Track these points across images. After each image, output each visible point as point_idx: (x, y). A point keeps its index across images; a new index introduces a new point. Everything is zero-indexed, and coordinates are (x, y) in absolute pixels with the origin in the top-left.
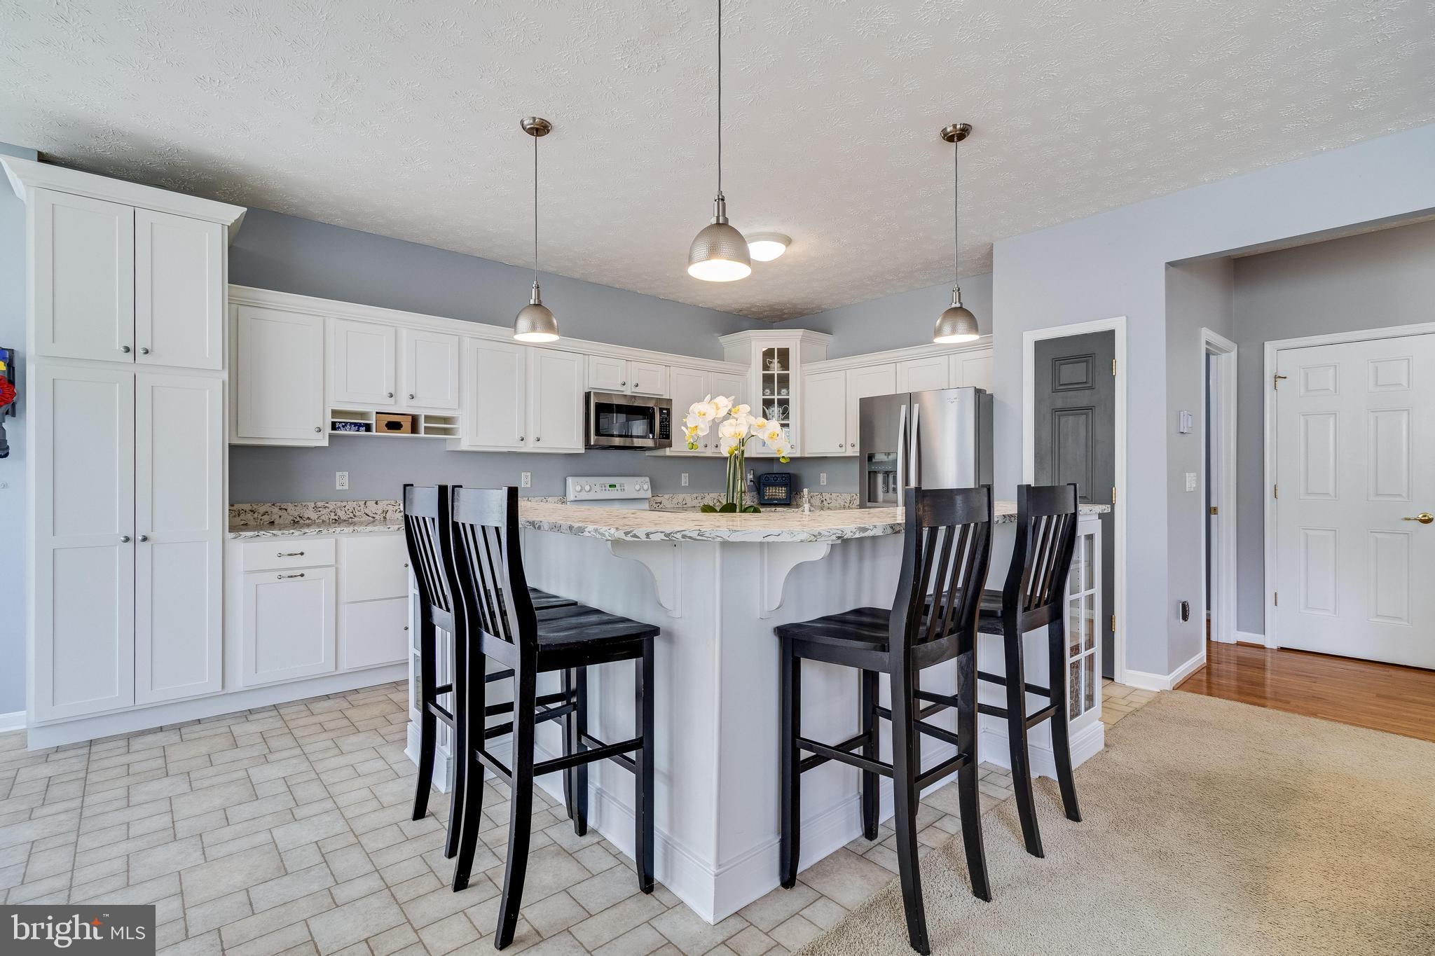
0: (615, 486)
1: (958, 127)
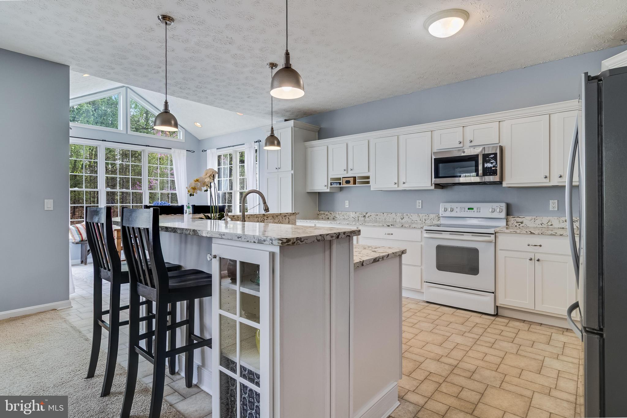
0: (473, 209)
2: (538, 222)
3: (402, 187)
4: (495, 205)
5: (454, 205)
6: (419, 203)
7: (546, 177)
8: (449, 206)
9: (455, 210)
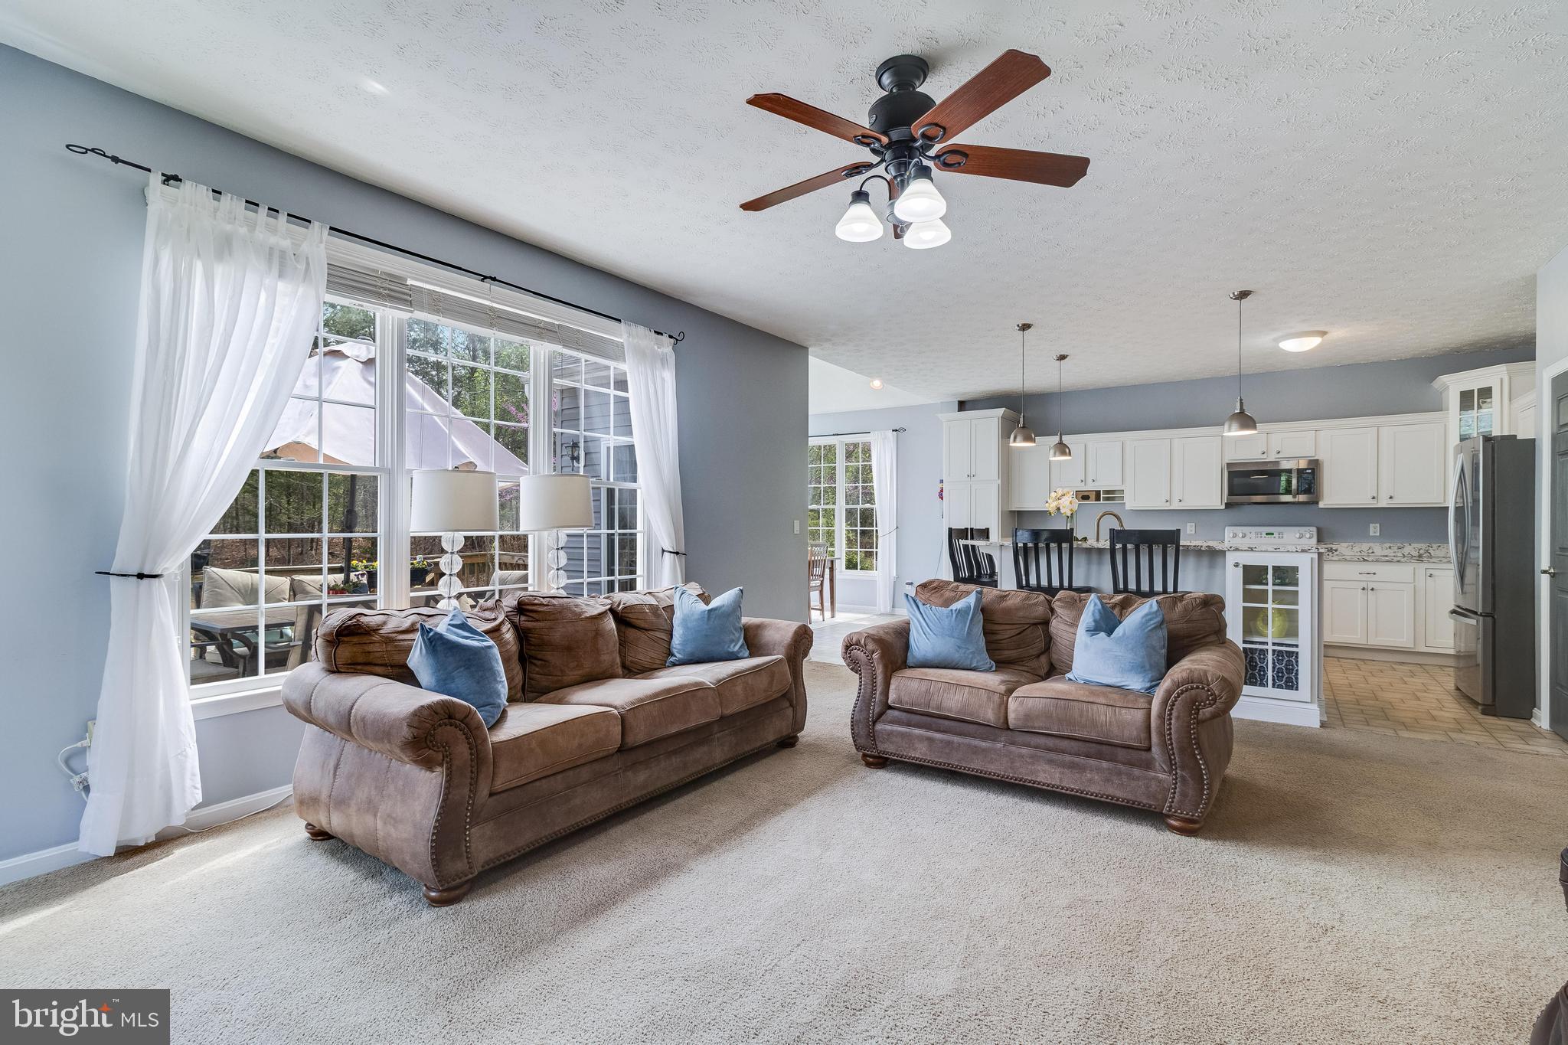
0: (1273, 534)
1: (1236, 294)
2: (1356, 549)
3: (1176, 506)
4: (1303, 529)
5: (1246, 529)
6: (1191, 526)
7: (1374, 498)
8: (1239, 530)
9: (1248, 535)
